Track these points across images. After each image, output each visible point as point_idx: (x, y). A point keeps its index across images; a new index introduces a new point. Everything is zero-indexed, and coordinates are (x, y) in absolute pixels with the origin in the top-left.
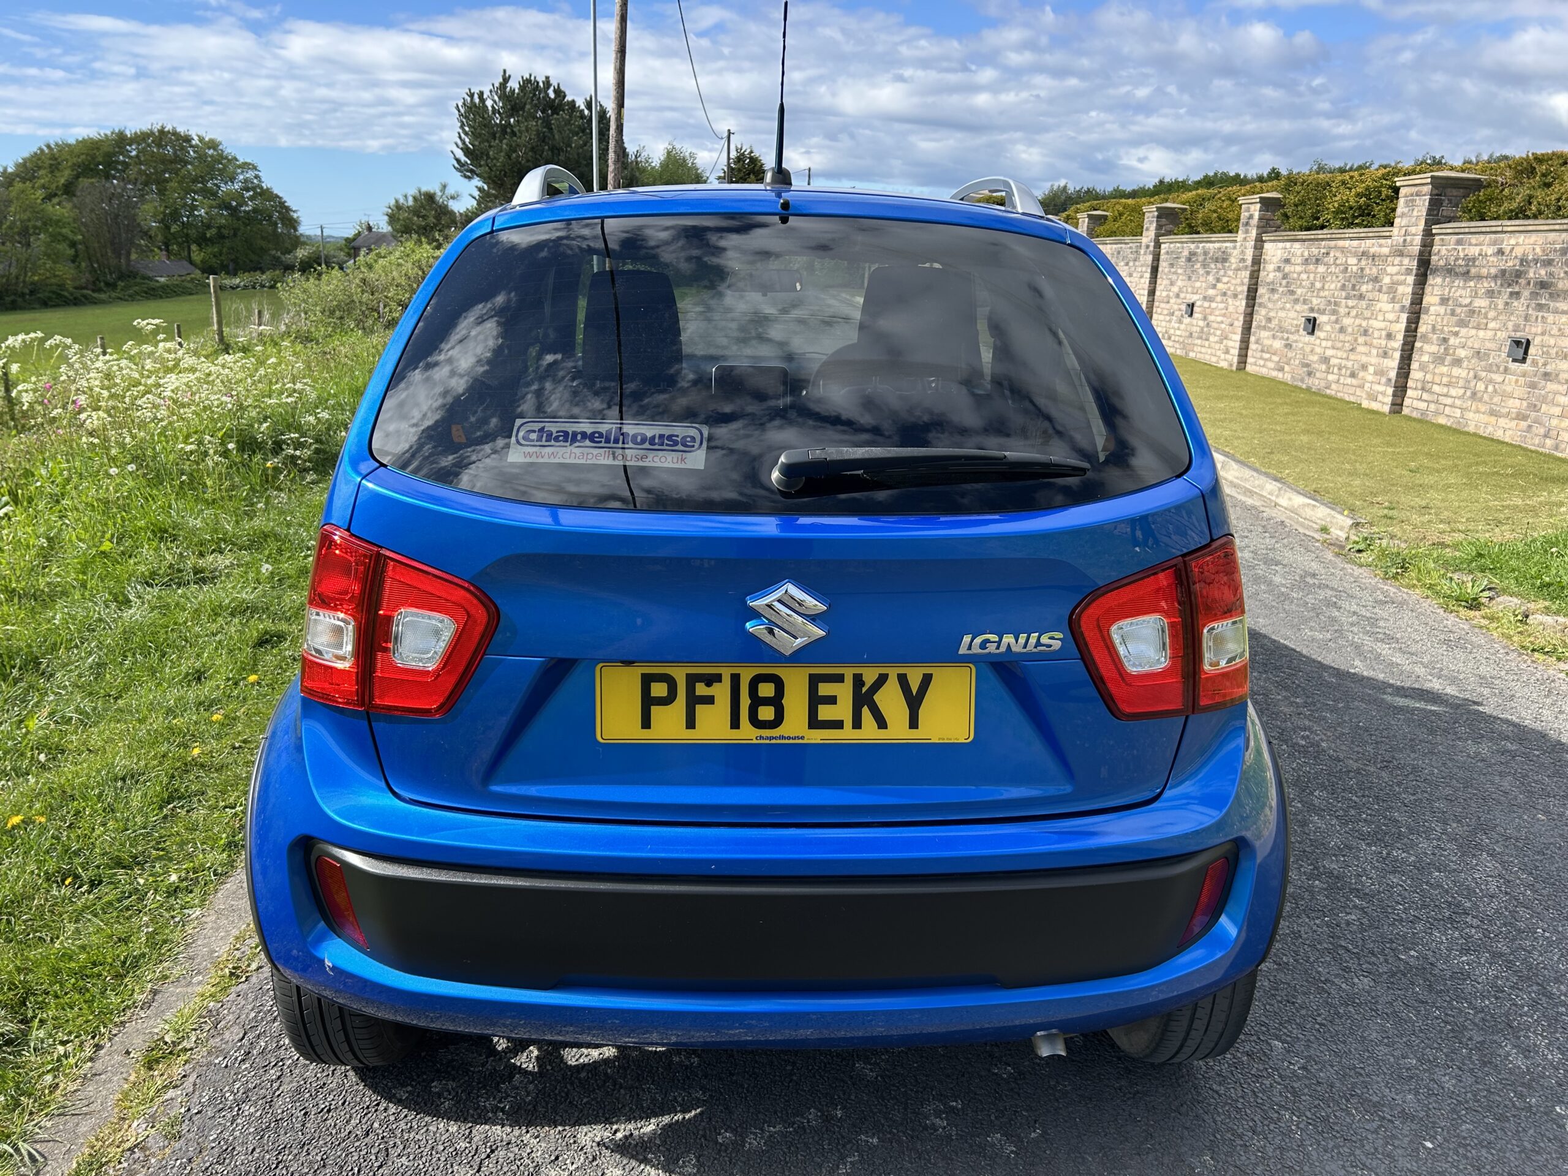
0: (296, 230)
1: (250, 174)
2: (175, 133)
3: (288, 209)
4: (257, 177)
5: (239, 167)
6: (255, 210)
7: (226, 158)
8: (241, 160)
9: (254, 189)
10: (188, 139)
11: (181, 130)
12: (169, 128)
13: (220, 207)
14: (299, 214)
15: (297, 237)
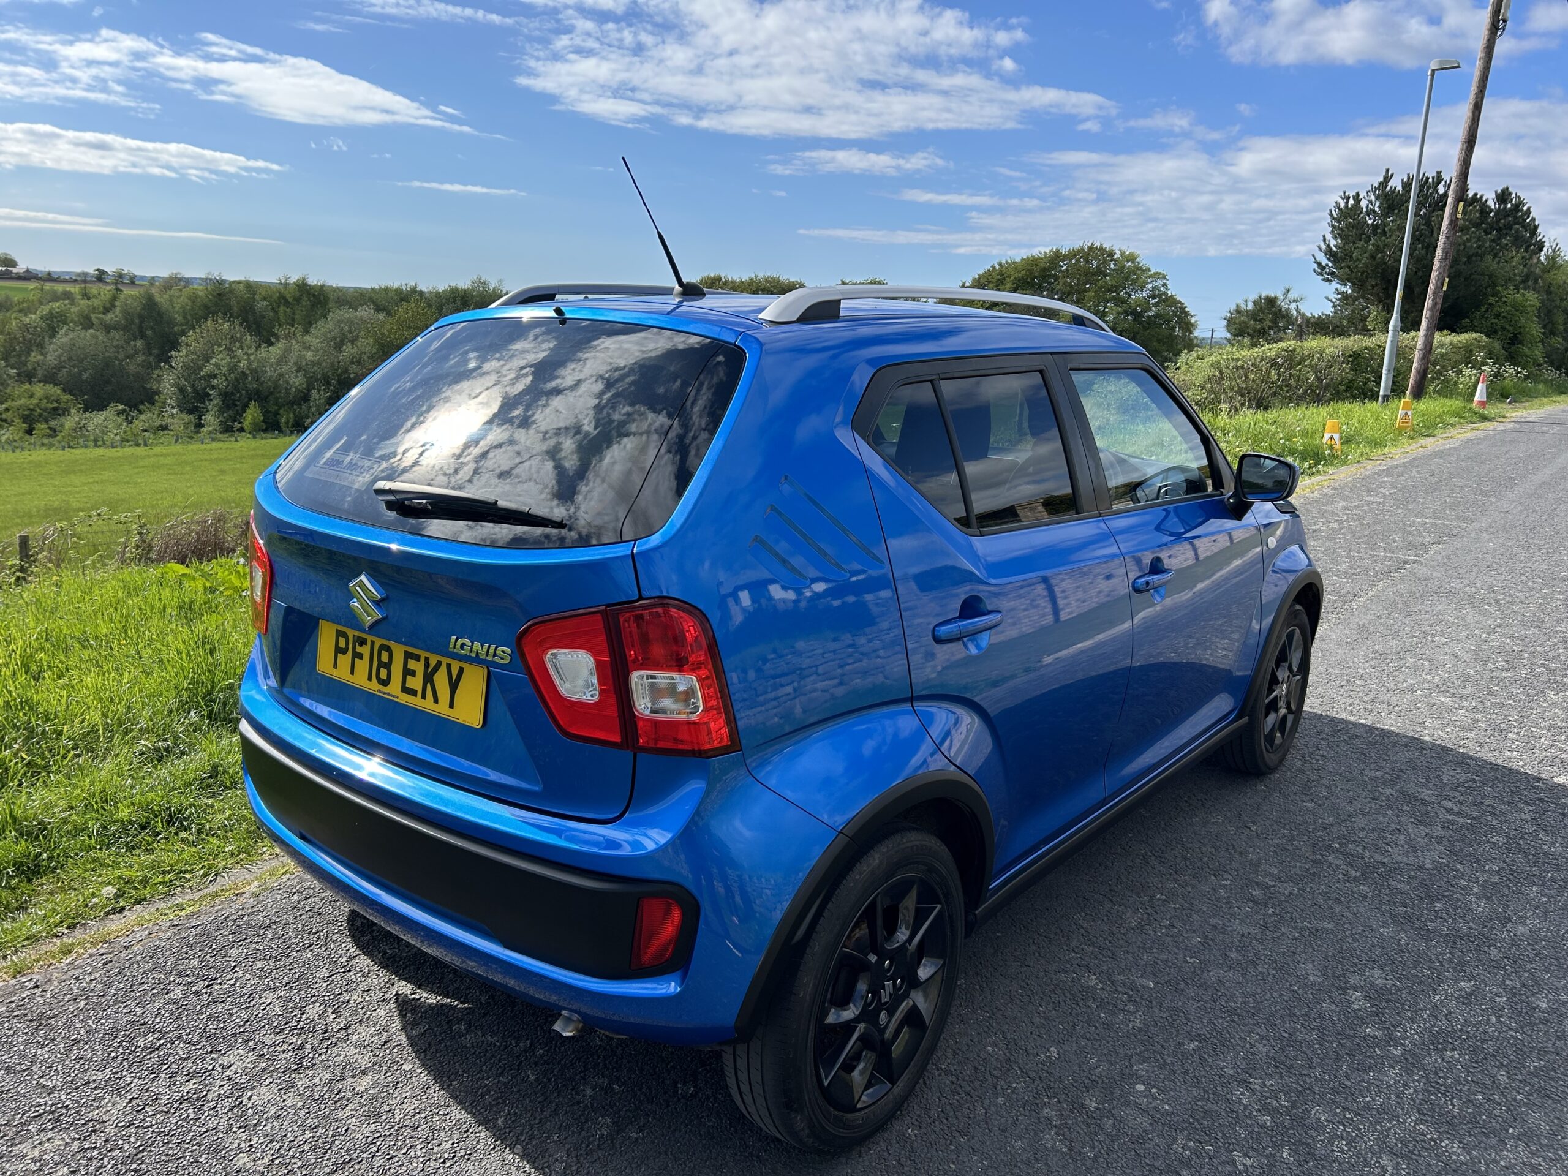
0: (1191, 333)
1: (1159, 283)
2: (1101, 249)
3: (1187, 314)
4: (1164, 285)
5: (1150, 277)
6: (1157, 316)
7: (1141, 269)
8: (1153, 271)
9: (1159, 296)
10: (1111, 254)
11: (1107, 246)
12: (1097, 245)
13: (1126, 313)
14: (1196, 318)
15: (1191, 340)
